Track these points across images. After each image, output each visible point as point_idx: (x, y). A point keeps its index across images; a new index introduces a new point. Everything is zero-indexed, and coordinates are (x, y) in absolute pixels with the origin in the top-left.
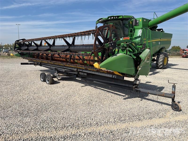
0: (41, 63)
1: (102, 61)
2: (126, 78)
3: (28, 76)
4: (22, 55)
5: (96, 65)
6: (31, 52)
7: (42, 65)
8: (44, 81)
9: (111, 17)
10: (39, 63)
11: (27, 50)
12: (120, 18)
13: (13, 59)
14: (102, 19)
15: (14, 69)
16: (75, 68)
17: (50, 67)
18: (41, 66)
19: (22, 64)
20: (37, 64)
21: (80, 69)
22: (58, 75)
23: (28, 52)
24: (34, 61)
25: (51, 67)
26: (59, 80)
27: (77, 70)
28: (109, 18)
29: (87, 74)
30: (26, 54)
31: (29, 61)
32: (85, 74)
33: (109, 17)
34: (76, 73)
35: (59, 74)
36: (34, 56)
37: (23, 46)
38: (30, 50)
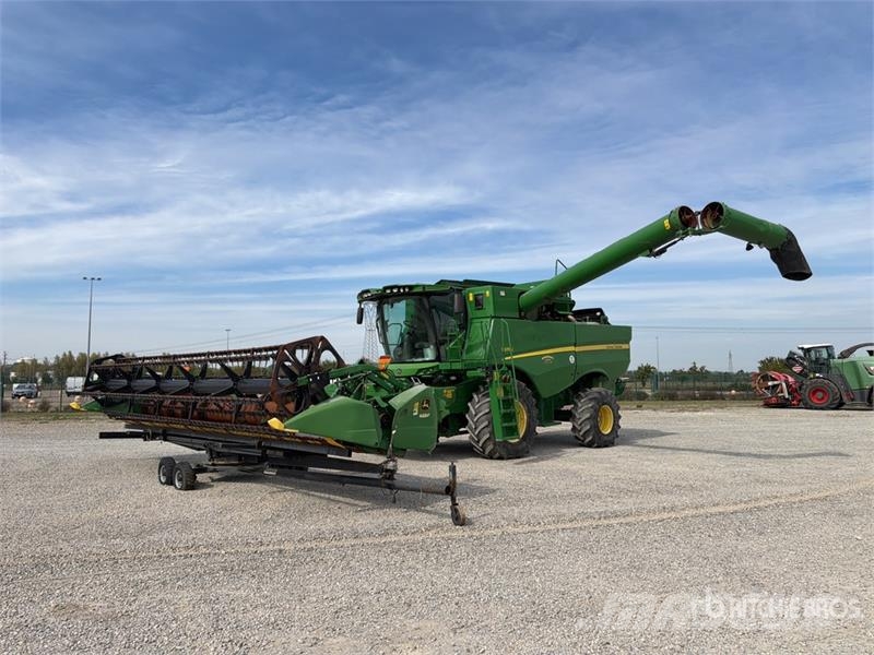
0: (164, 431)
1: (294, 415)
2: (356, 457)
3: (121, 473)
4: (107, 407)
5: (275, 423)
6: (138, 396)
7: (169, 437)
8: (170, 482)
9: (392, 288)
10: (160, 431)
11: (127, 389)
12: (415, 290)
13: (63, 423)
14: (367, 291)
15: (71, 454)
16: (253, 438)
17: (189, 440)
18: (165, 440)
19: (103, 436)
20: (153, 437)
21: (265, 439)
22: (213, 465)
23: (129, 396)
24: (147, 423)
25: (194, 441)
26: (213, 481)
27: (260, 443)
28: (388, 291)
29: (284, 455)
30: (122, 402)
31: (127, 427)
32: (280, 454)
33: (385, 288)
34: (258, 453)
35: (215, 462)
36: (147, 409)
37: (114, 377)
38: (134, 392)
